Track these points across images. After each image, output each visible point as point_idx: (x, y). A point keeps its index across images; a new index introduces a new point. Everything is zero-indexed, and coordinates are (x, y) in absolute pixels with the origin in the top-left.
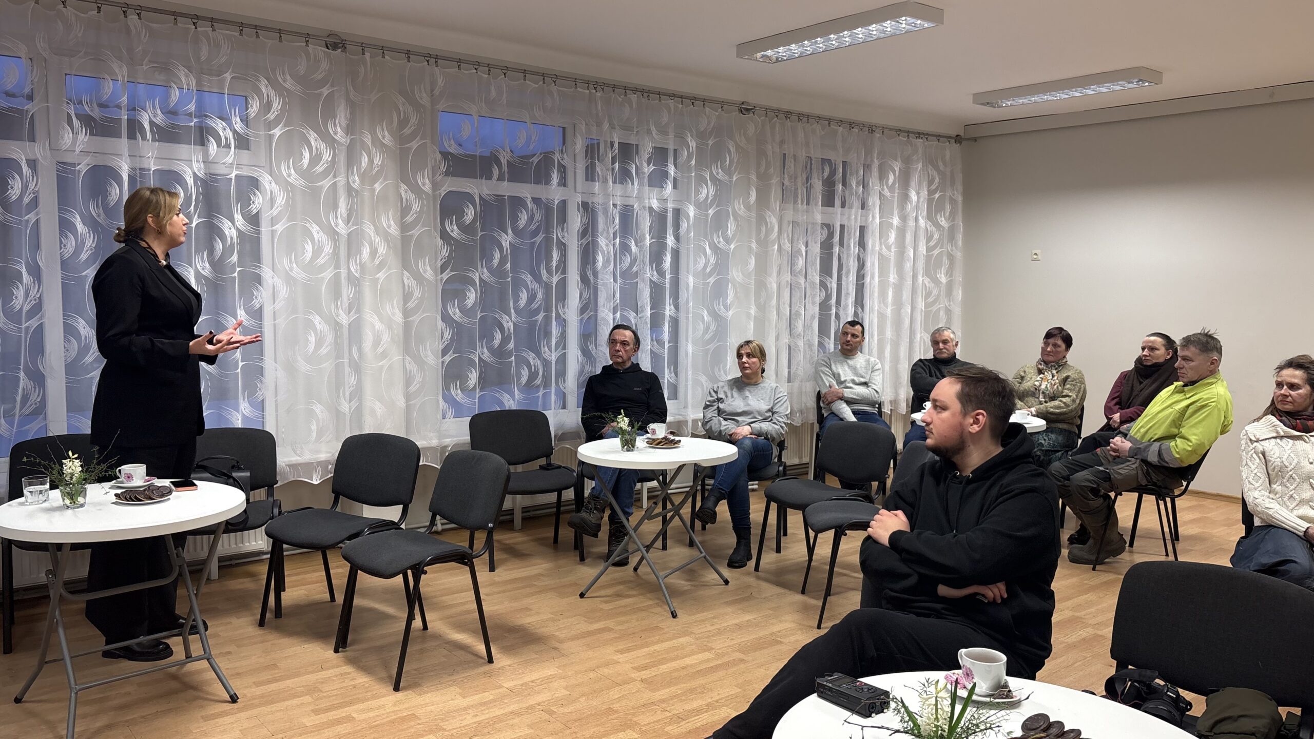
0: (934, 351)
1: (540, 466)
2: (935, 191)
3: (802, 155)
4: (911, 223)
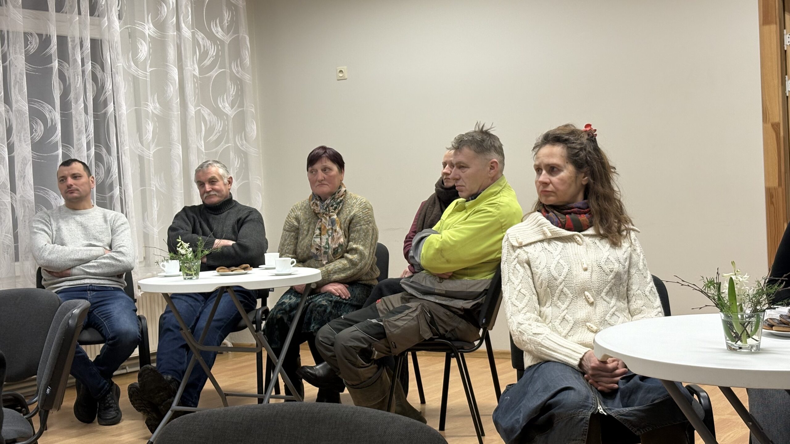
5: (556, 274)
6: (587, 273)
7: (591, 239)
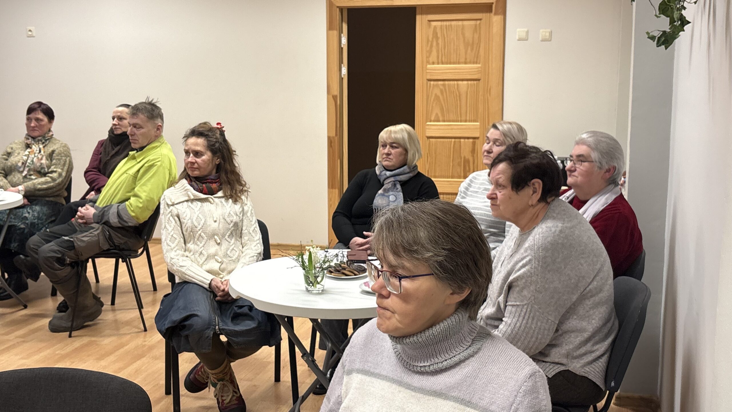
5: (196, 224)
6: (217, 224)
7: (219, 199)
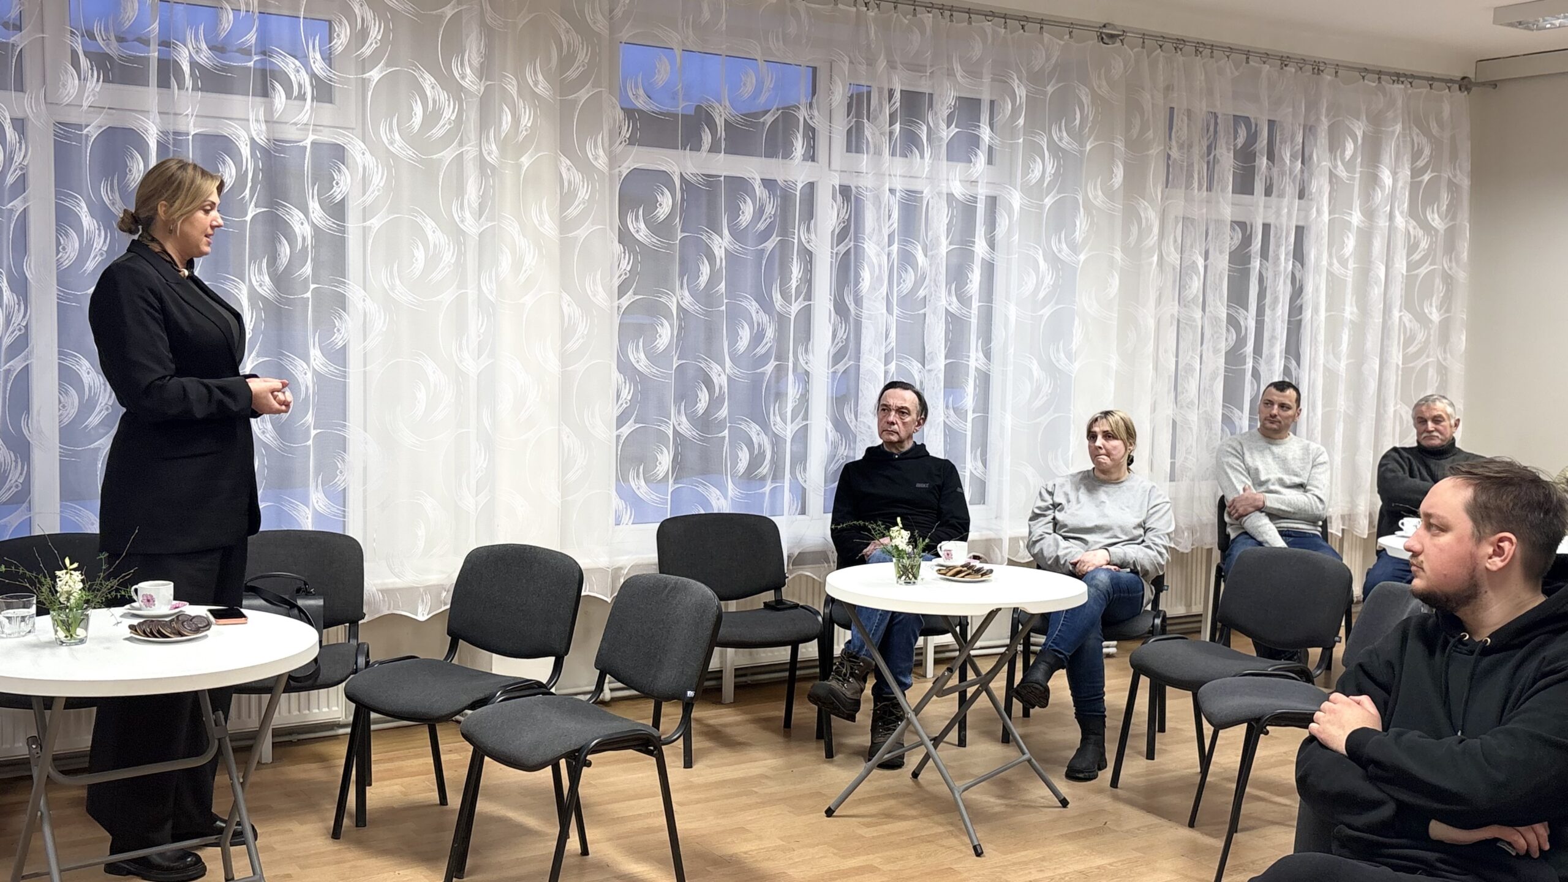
0: (1419, 434)
1: (765, 603)
2: (1423, 171)
3: (1201, 107)
4: (1382, 223)
